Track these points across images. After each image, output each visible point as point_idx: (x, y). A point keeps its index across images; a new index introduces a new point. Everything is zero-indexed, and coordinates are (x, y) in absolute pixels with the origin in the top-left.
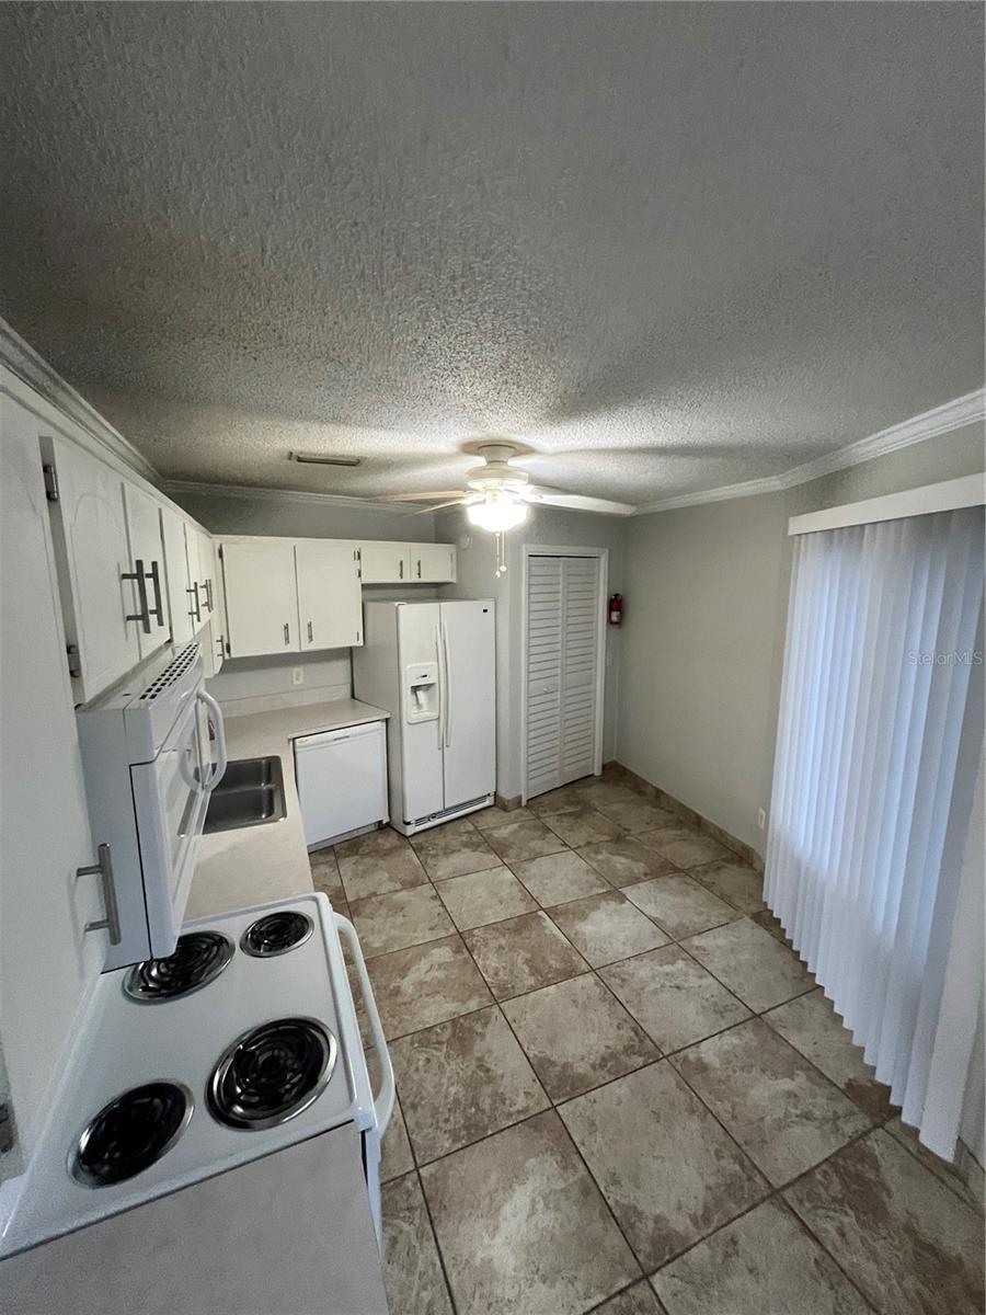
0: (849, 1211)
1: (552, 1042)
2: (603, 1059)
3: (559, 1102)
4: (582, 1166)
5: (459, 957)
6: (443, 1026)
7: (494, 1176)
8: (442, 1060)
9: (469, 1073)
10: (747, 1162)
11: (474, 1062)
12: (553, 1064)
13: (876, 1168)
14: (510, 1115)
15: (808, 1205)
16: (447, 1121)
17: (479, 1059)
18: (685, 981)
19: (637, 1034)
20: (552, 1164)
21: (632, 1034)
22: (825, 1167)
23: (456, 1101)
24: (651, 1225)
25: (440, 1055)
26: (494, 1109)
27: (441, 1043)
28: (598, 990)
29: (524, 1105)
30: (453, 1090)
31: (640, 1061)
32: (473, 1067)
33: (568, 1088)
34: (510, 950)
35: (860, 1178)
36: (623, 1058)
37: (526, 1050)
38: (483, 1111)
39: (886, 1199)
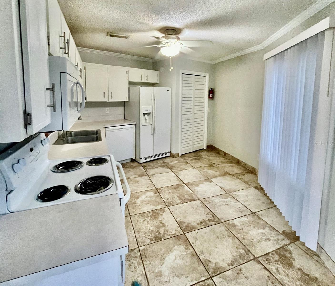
0: (280, 264)
1: (185, 217)
2: (201, 222)
3: (186, 232)
4: (192, 249)
5: (156, 195)
6: (149, 212)
7: (163, 250)
8: (149, 221)
9: (157, 224)
10: (247, 250)
11: (159, 221)
12: (184, 222)
13: (290, 253)
14: (170, 235)
15: (266, 262)
16: (149, 236)
17: (160, 221)
18: (230, 203)
19: (213, 216)
20: (182, 248)
21: (211, 216)
22: (274, 252)
23: (152, 231)
24: (214, 265)
25: (148, 219)
26: (164, 233)
27: (148, 216)
28: (201, 205)
29: (174, 233)
30: (151, 228)
31: (214, 223)
32: (158, 222)
33: (189, 229)
34: (172, 193)
35: (284, 256)
36: (208, 222)
37: (176, 219)
38: (161, 234)
39: (293, 262)
